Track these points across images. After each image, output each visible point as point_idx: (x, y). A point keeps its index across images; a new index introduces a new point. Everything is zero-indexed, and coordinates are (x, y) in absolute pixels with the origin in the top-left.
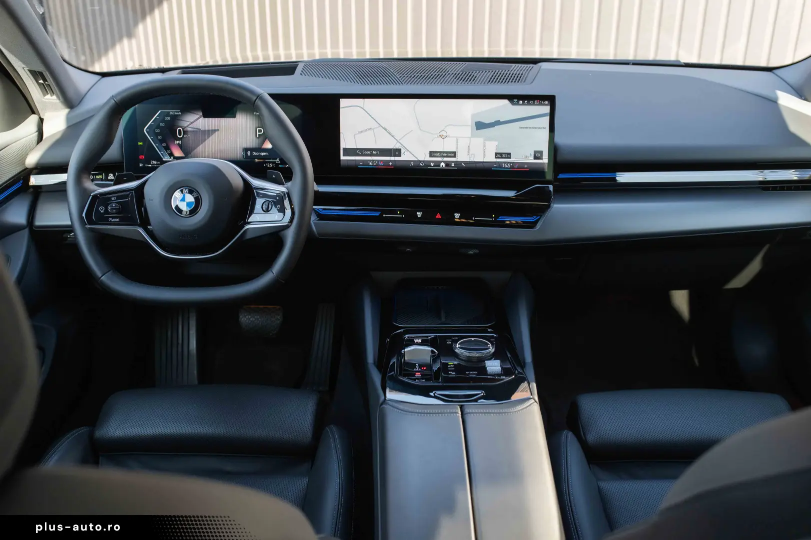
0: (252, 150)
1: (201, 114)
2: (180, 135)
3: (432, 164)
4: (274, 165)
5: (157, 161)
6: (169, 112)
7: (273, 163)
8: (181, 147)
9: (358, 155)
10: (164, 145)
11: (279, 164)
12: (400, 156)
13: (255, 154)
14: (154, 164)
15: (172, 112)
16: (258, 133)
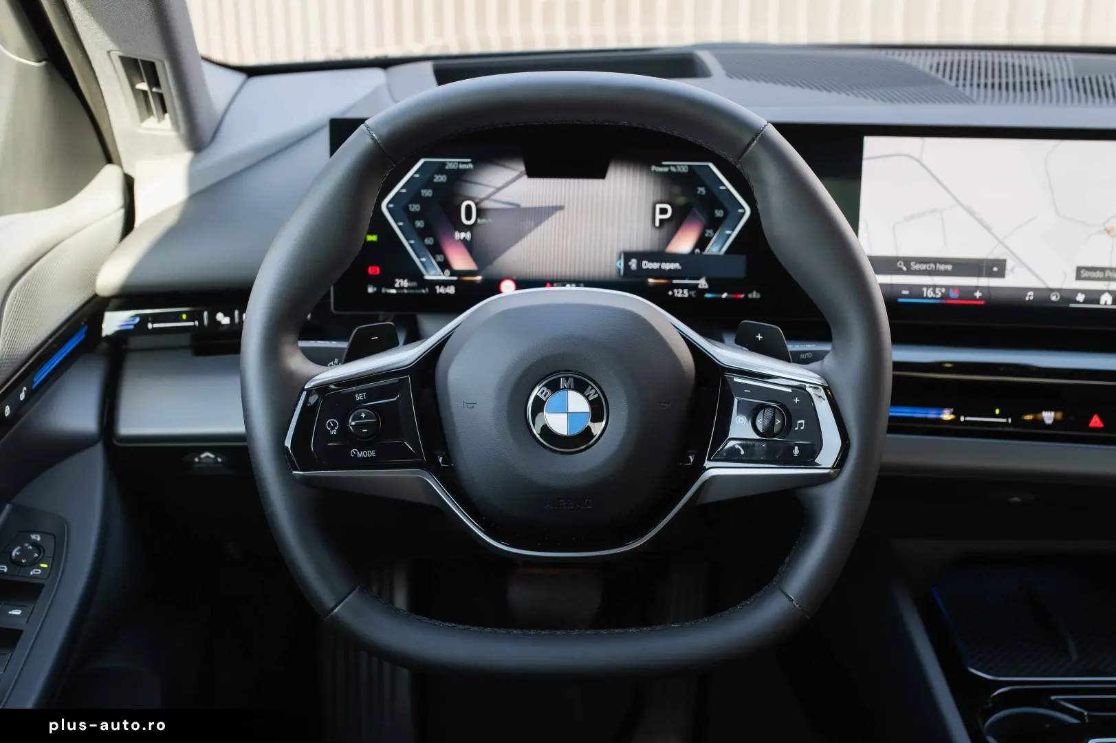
0: (641, 256)
1: (522, 168)
2: (469, 217)
3: (1080, 298)
4: (692, 293)
5: (410, 280)
6: (444, 164)
7: (691, 287)
8: (469, 246)
9: (899, 272)
10: (429, 241)
11: (705, 291)
12: (1001, 274)
13: (647, 265)
14: (403, 288)
15: (452, 163)
16: (658, 217)
